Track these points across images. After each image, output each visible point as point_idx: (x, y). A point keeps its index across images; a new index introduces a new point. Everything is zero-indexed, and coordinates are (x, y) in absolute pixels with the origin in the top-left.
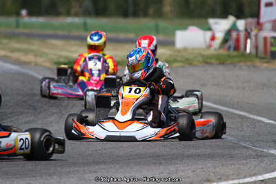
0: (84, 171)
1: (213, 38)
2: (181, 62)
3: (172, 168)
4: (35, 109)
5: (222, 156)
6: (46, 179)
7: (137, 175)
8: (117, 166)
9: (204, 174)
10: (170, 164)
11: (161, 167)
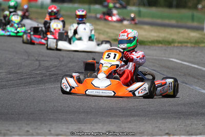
0: (122, 121)
3: (188, 122)
6: (93, 126)
7: (161, 126)
8: (147, 119)
11: (180, 121)
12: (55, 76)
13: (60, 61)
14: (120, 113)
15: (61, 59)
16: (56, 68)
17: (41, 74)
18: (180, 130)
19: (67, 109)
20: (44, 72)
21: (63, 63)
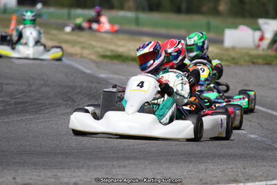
0: (113, 165)
1: (262, 39)
2: (227, 60)
3: (202, 167)
4: (74, 101)
5: (254, 157)
6: (74, 171)
7: (165, 172)
8: (147, 162)
9: (232, 173)
10: (200, 163)
11: (191, 165)
12: (22, 105)
13: (30, 85)
14: (111, 155)
15: (31, 82)
16: (24, 94)
17: (4, 102)
18: (190, 178)
19: (38, 149)
20: (7, 99)
21: (33, 87)
